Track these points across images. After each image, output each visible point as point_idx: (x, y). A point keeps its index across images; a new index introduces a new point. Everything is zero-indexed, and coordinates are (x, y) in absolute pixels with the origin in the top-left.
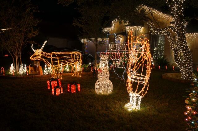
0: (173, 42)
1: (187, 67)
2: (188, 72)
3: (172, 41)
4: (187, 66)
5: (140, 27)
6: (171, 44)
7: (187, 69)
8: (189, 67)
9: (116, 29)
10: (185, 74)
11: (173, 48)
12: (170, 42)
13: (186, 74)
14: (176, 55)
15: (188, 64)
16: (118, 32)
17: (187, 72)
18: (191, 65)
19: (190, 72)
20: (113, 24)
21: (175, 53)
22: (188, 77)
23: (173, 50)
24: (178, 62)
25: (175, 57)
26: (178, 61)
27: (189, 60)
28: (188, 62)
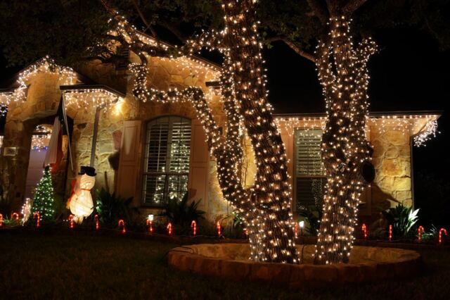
0: (213, 125)
1: (271, 204)
2: (278, 229)
3: (211, 118)
4: (274, 203)
5: (112, 96)
6: (207, 131)
7: (272, 217)
8: (279, 203)
9: (31, 101)
10: (266, 241)
11: (215, 145)
12: (205, 124)
13: (269, 238)
14: (225, 172)
15: (277, 193)
16: (39, 112)
17: (272, 229)
18: (287, 199)
19: (287, 228)
20: (23, 83)
21: (223, 164)
22: (278, 249)
23: (215, 152)
24: (234, 197)
25: (222, 178)
26: (235, 191)
27: (277, 177)
28: (277, 182)
